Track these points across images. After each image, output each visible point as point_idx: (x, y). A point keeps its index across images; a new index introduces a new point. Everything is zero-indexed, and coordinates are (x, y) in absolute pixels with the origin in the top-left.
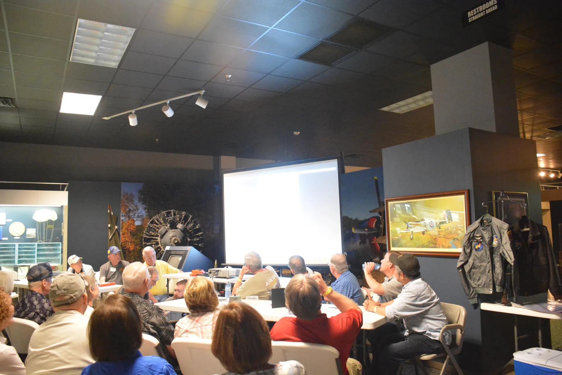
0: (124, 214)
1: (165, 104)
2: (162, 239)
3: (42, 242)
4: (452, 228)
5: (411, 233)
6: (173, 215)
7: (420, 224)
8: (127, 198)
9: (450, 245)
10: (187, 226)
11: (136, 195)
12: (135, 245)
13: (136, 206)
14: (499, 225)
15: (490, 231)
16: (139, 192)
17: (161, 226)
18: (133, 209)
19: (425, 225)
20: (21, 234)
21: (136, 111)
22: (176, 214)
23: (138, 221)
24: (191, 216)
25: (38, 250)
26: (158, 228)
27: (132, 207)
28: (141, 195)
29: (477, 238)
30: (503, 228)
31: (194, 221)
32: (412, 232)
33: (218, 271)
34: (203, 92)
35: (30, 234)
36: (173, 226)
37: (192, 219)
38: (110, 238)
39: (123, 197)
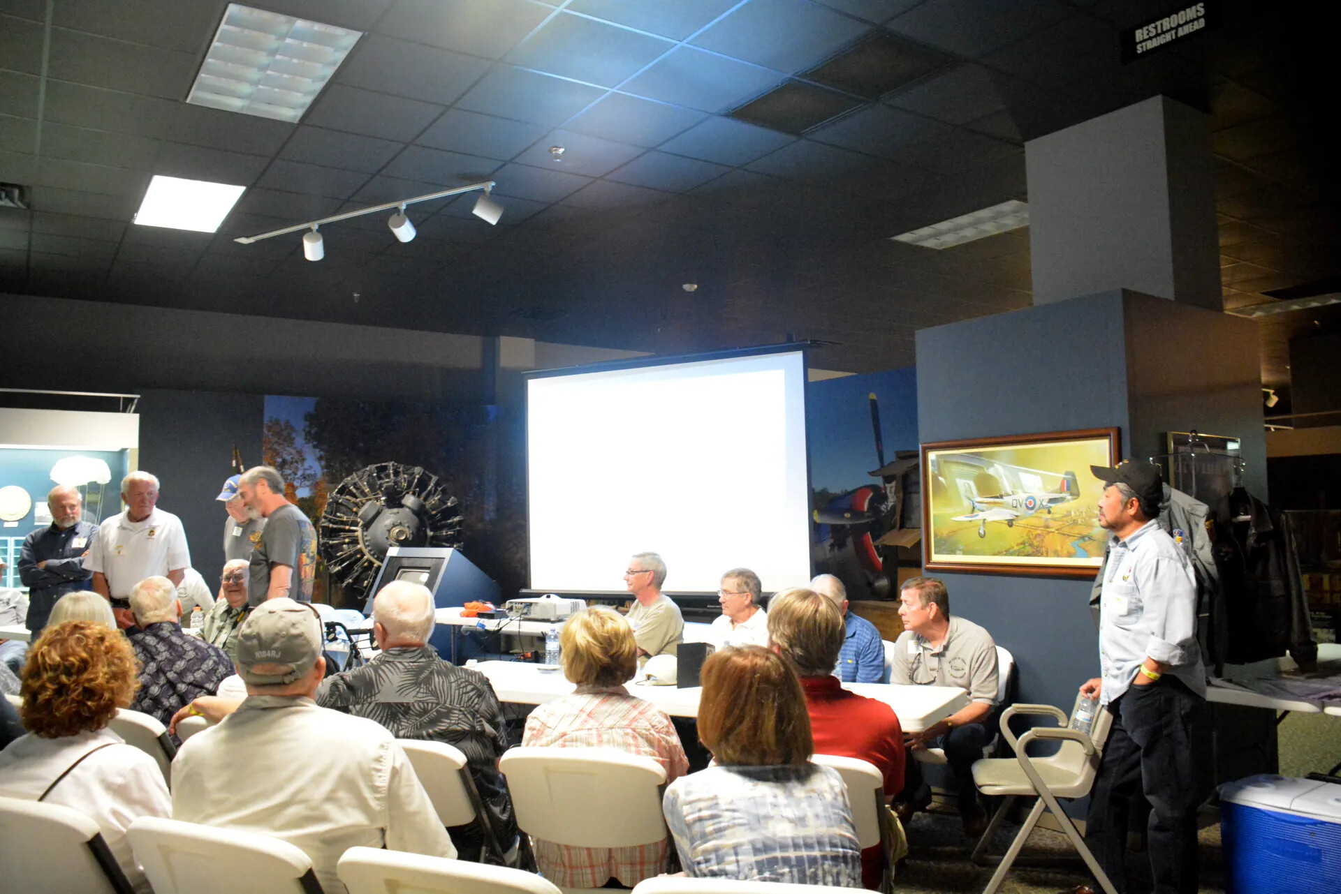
1: (396, 210)
2: (367, 530)
4: (1078, 513)
5: (982, 522)
6: (392, 476)
7: (1002, 503)
8: (278, 434)
9: (1072, 550)
10: (425, 499)
11: (300, 425)
13: (299, 453)
14: (1187, 508)
15: (1167, 519)
16: (306, 420)
17: (364, 500)
18: (291, 460)
19: (1015, 505)
20: (21, 516)
21: (320, 226)
22: (399, 472)
23: (304, 487)
24: (434, 479)
26: (356, 504)
27: (291, 454)
28: (311, 425)
30: (1197, 513)
31: (441, 490)
32: (985, 520)
33: (531, 604)
34: (489, 186)
35: (41, 516)
36: (394, 500)
37: (437, 484)
39: (269, 431)
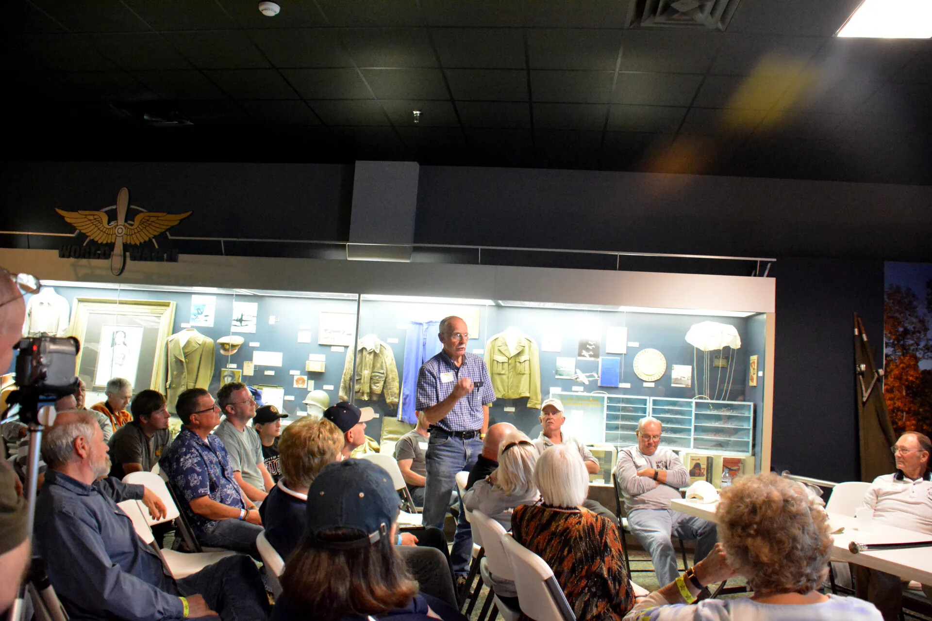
0: (891, 341)
3: (705, 399)
8: (899, 302)
11: (922, 292)
12: (919, 421)
13: (922, 322)
16: (927, 287)
18: (913, 330)
20: (657, 377)
23: (927, 359)
25: (697, 416)
27: (913, 323)
35: (679, 378)
38: (865, 399)
39: (889, 298)
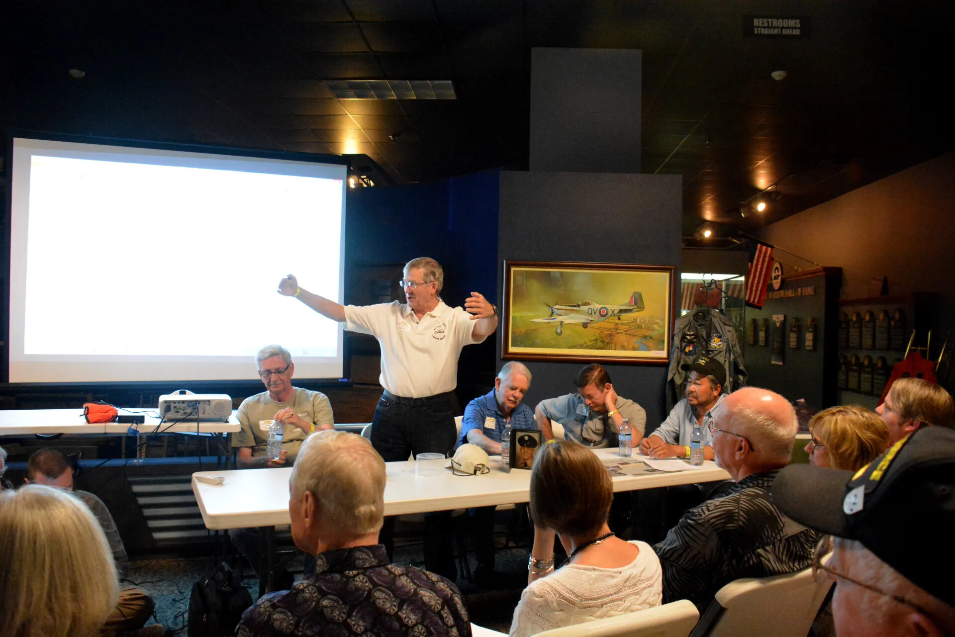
4: (642, 321)
5: (560, 323)
7: (579, 311)
9: (636, 346)
19: (590, 312)
29: (689, 337)
32: (562, 322)
